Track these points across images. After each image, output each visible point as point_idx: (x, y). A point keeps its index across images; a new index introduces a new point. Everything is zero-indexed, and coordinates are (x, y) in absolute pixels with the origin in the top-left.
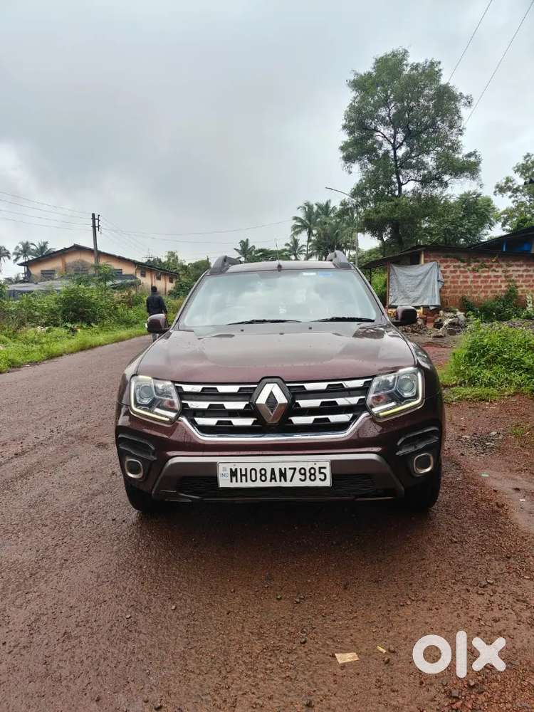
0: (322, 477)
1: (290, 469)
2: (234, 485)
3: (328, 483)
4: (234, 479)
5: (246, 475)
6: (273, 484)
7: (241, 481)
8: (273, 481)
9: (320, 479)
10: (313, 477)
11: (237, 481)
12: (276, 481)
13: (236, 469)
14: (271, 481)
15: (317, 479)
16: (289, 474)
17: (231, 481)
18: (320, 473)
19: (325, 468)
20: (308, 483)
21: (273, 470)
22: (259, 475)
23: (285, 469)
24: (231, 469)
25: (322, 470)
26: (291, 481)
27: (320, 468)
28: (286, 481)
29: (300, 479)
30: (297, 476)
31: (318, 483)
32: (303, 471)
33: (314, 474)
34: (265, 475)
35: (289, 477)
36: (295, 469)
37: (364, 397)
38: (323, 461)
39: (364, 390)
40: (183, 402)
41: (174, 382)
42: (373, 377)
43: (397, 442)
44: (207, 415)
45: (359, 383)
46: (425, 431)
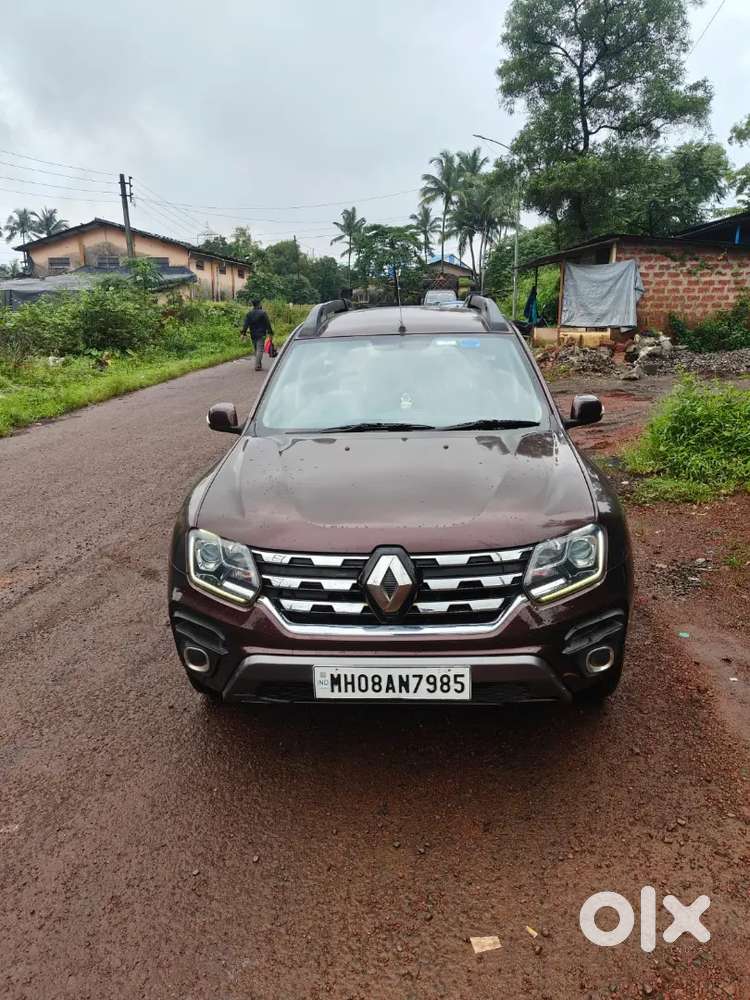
0: (459, 687)
1: (414, 676)
2: (336, 695)
3: (466, 695)
4: (336, 688)
5: (352, 683)
6: (391, 695)
7: (346, 691)
8: (391, 691)
9: (456, 690)
10: (445, 688)
11: (340, 690)
12: (394, 691)
13: (339, 675)
14: (387, 691)
15: (452, 690)
16: (413, 682)
17: (333, 691)
18: (456, 682)
19: (462, 676)
20: (439, 695)
21: (390, 677)
22: (370, 684)
23: (407, 676)
24: (332, 675)
25: (459, 679)
26: (415, 692)
27: (456, 676)
28: (408, 691)
29: (428, 690)
30: (424, 685)
31: (452, 695)
32: (432, 680)
33: (447, 684)
34: (379, 684)
35: (412, 687)
36: (421, 677)
37: (520, 574)
38: (460, 666)
39: (522, 564)
40: (264, 576)
41: (251, 547)
42: (534, 545)
43: (564, 636)
44: (297, 595)
45: (515, 555)
46: (604, 618)
